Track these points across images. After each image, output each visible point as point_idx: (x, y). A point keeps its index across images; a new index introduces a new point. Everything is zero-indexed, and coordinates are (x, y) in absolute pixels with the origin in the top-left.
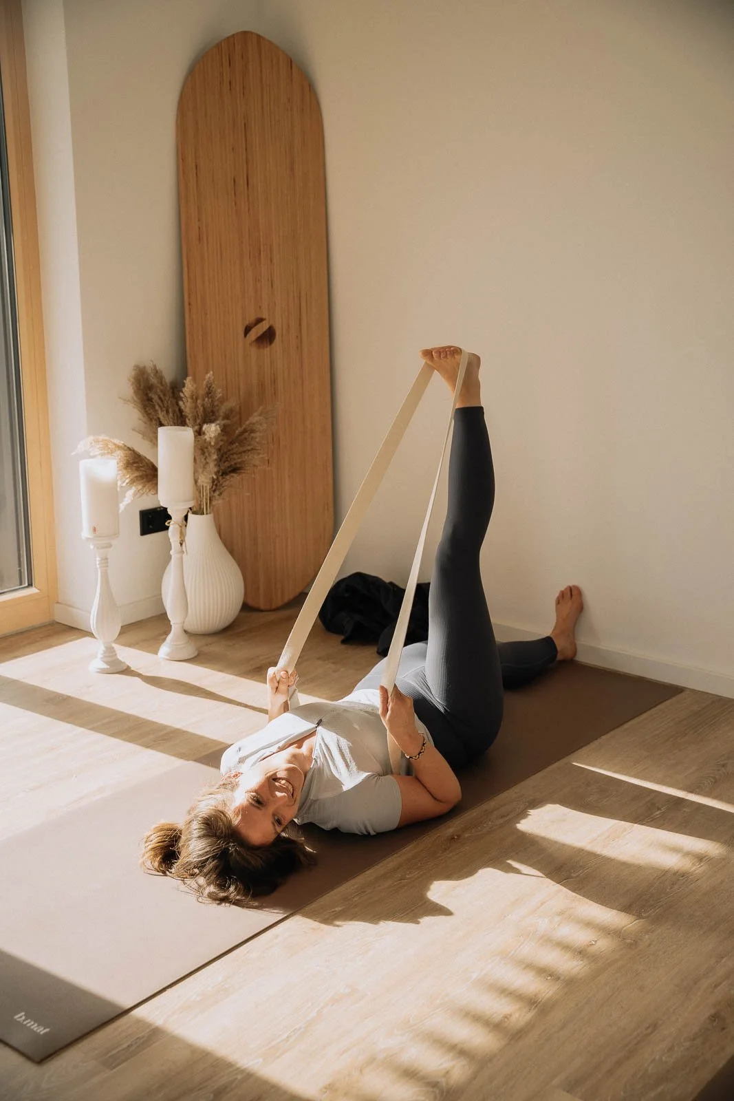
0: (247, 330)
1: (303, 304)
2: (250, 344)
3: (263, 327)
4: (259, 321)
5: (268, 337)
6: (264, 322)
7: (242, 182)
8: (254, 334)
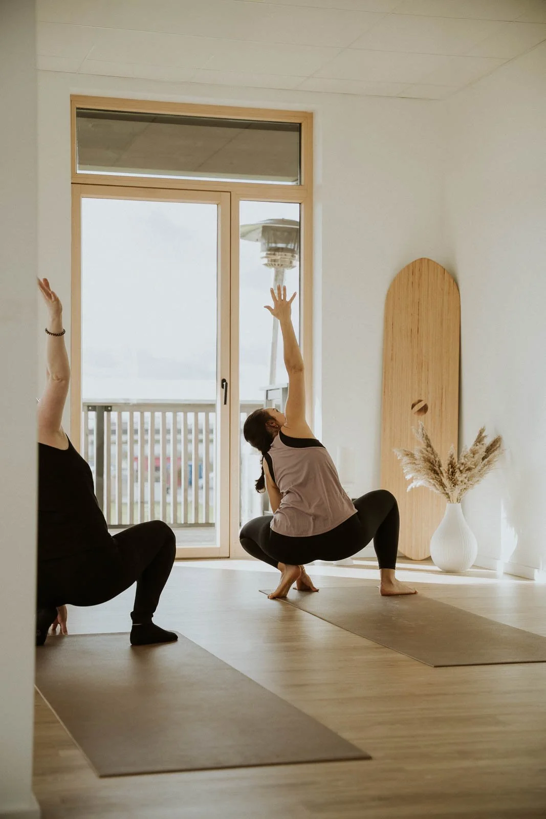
0: (413, 406)
1: (444, 393)
2: (415, 413)
3: (421, 405)
4: (420, 401)
5: (424, 409)
6: (422, 402)
7: (415, 330)
8: (417, 408)
